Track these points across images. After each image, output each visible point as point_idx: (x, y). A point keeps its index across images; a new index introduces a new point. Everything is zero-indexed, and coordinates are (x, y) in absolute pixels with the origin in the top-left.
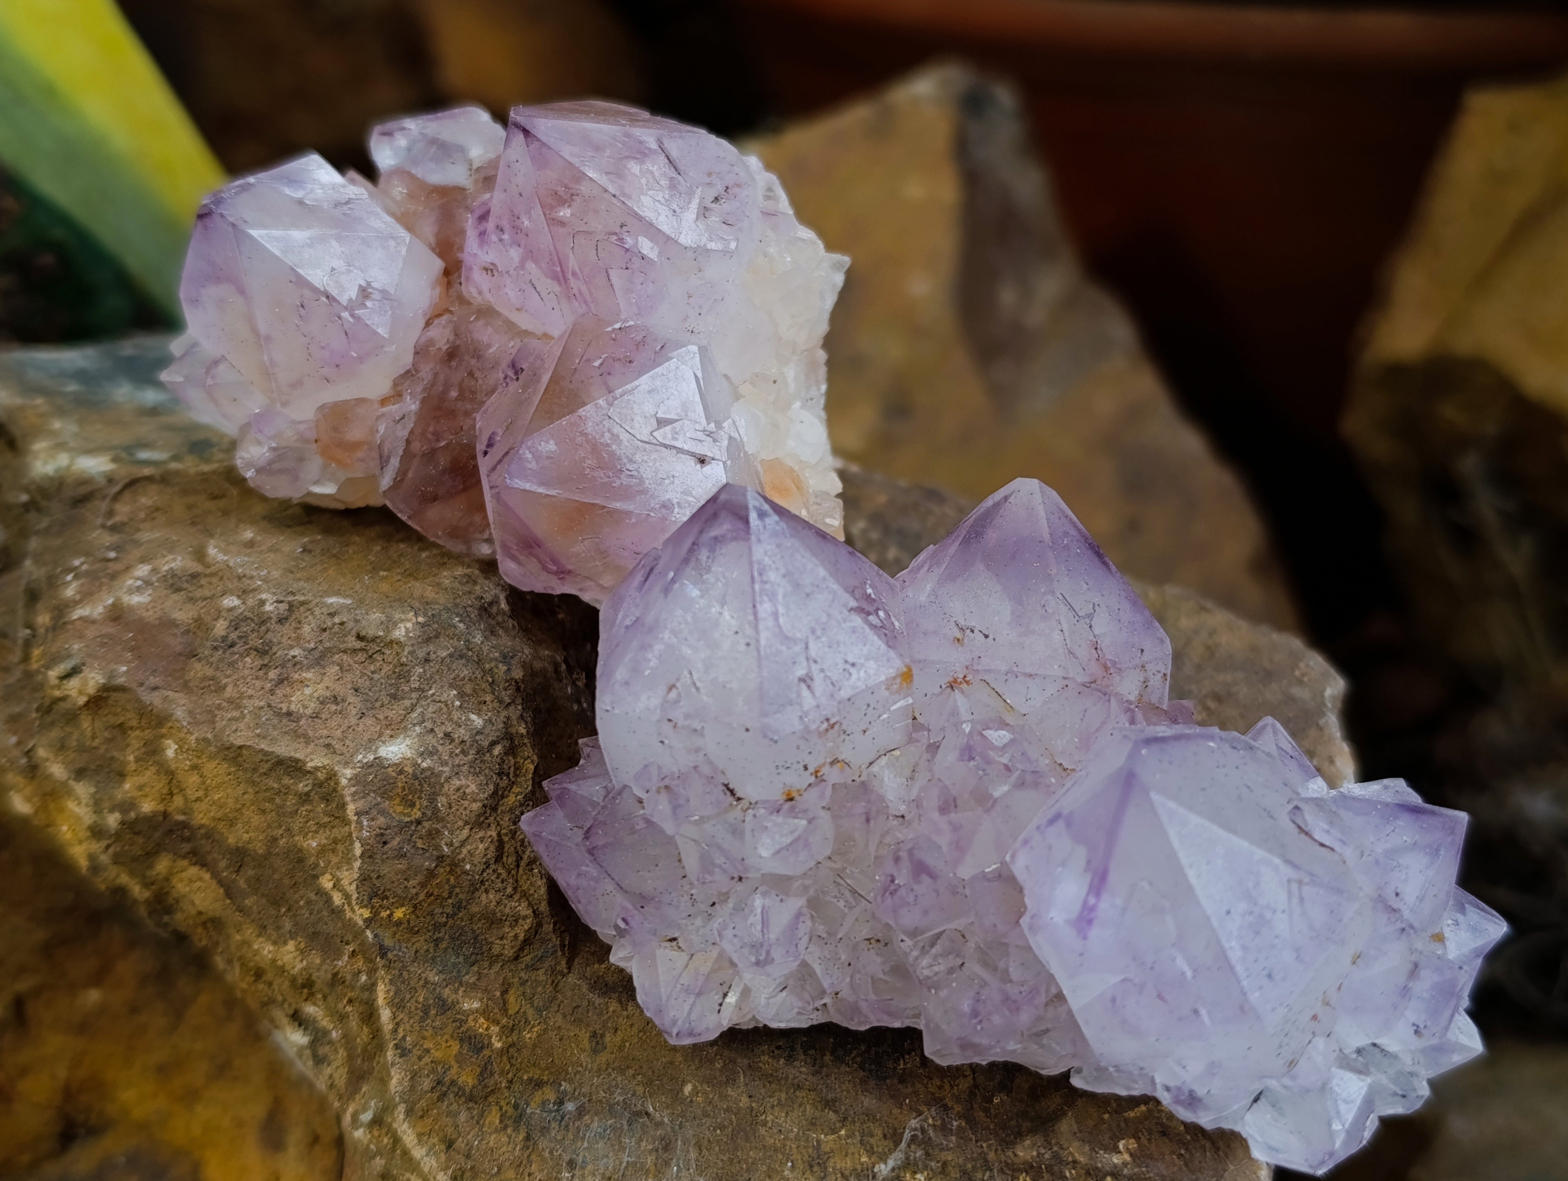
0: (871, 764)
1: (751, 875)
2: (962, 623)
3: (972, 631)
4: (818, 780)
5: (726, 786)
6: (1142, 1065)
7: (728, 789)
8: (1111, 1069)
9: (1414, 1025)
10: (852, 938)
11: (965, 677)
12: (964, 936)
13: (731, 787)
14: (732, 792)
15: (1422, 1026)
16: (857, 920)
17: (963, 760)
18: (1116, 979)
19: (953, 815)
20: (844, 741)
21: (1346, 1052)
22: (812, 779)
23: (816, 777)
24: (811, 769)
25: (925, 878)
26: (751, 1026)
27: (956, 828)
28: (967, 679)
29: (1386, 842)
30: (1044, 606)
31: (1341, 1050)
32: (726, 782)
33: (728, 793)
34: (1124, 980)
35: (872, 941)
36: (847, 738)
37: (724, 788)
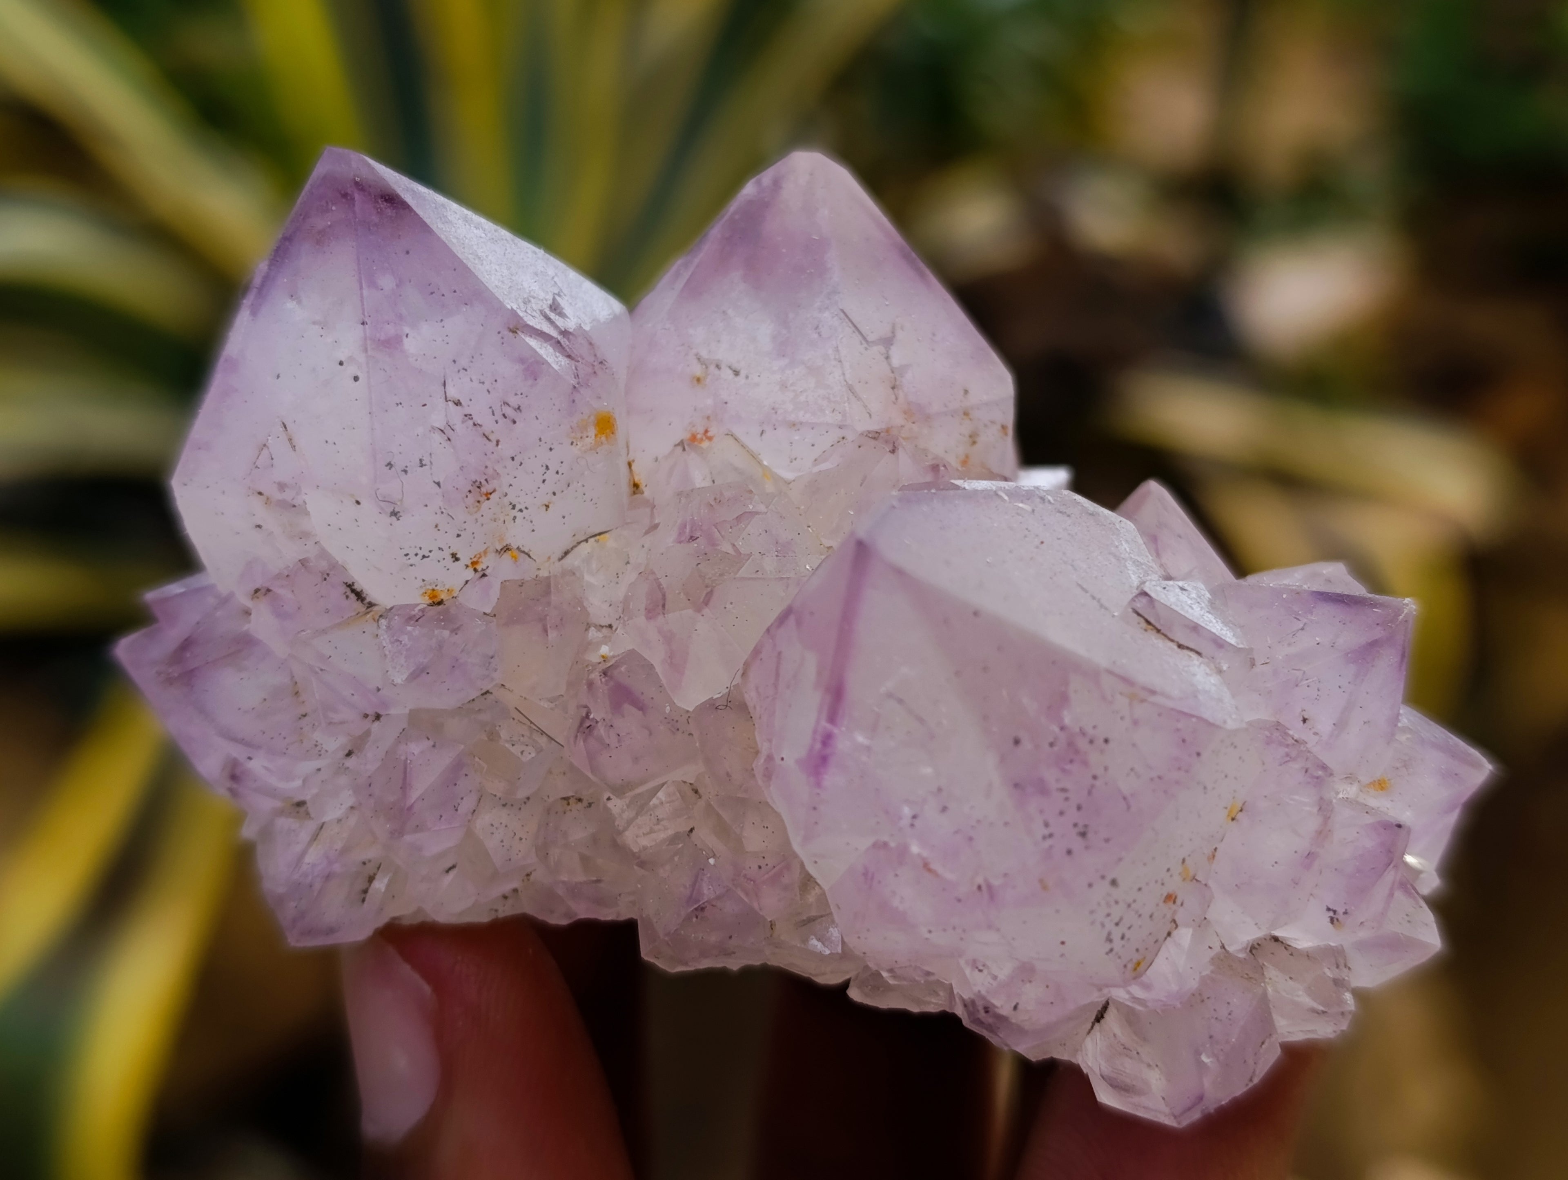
0: (566, 553)
1: (393, 711)
2: (704, 354)
3: (718, 367)
4: (479, 575)
5: (350, 586)
6: (928, 968)
7: (353, 591)
8: (885, 974)
9: (1329, 909)
10: (546, 798)
11: (706, 431)
12: (696, 792)
13: (357, 587)
14: (359, 595)
15: (1340, 911)
16: (550, 772)
17: (680, 542)
18: (866, 843)
19: (660, 618)
20: (515, 518)
21: (1231, 949)
22: (469, 574)
23: (475, 570)
24: (465, 559)
25: (628, 708)
26: (416, 921)
27: (668, 638)
28: (709, 434)
29: (1289, 645)
30: (817, 328)
31: (1223, 947)
32: (350, 582)
33: (353, 596)
34: (875, 845)
35: (571, 801)
36: (519, 515)
37: (348, 591)
